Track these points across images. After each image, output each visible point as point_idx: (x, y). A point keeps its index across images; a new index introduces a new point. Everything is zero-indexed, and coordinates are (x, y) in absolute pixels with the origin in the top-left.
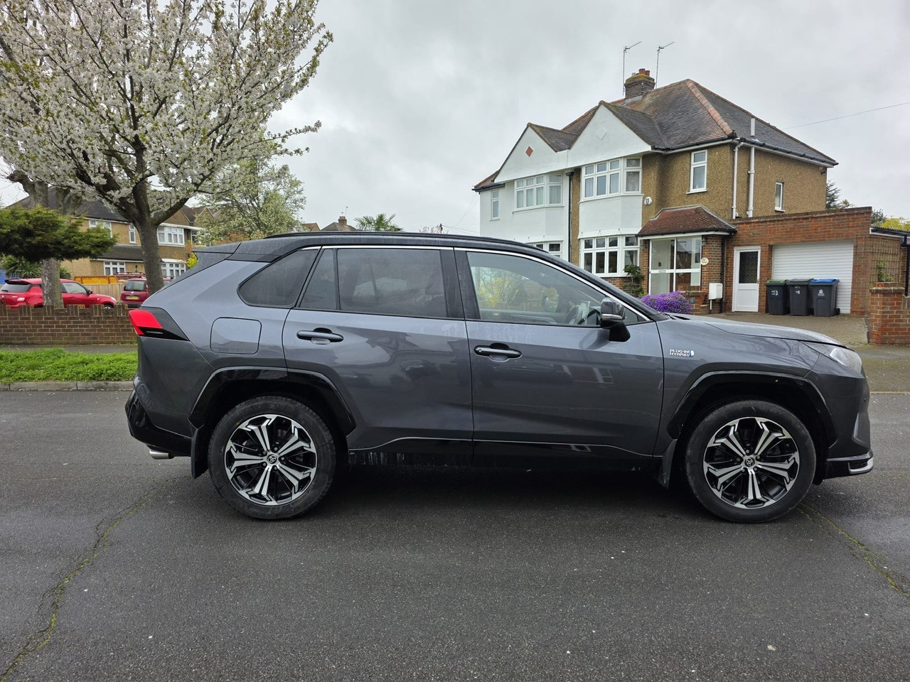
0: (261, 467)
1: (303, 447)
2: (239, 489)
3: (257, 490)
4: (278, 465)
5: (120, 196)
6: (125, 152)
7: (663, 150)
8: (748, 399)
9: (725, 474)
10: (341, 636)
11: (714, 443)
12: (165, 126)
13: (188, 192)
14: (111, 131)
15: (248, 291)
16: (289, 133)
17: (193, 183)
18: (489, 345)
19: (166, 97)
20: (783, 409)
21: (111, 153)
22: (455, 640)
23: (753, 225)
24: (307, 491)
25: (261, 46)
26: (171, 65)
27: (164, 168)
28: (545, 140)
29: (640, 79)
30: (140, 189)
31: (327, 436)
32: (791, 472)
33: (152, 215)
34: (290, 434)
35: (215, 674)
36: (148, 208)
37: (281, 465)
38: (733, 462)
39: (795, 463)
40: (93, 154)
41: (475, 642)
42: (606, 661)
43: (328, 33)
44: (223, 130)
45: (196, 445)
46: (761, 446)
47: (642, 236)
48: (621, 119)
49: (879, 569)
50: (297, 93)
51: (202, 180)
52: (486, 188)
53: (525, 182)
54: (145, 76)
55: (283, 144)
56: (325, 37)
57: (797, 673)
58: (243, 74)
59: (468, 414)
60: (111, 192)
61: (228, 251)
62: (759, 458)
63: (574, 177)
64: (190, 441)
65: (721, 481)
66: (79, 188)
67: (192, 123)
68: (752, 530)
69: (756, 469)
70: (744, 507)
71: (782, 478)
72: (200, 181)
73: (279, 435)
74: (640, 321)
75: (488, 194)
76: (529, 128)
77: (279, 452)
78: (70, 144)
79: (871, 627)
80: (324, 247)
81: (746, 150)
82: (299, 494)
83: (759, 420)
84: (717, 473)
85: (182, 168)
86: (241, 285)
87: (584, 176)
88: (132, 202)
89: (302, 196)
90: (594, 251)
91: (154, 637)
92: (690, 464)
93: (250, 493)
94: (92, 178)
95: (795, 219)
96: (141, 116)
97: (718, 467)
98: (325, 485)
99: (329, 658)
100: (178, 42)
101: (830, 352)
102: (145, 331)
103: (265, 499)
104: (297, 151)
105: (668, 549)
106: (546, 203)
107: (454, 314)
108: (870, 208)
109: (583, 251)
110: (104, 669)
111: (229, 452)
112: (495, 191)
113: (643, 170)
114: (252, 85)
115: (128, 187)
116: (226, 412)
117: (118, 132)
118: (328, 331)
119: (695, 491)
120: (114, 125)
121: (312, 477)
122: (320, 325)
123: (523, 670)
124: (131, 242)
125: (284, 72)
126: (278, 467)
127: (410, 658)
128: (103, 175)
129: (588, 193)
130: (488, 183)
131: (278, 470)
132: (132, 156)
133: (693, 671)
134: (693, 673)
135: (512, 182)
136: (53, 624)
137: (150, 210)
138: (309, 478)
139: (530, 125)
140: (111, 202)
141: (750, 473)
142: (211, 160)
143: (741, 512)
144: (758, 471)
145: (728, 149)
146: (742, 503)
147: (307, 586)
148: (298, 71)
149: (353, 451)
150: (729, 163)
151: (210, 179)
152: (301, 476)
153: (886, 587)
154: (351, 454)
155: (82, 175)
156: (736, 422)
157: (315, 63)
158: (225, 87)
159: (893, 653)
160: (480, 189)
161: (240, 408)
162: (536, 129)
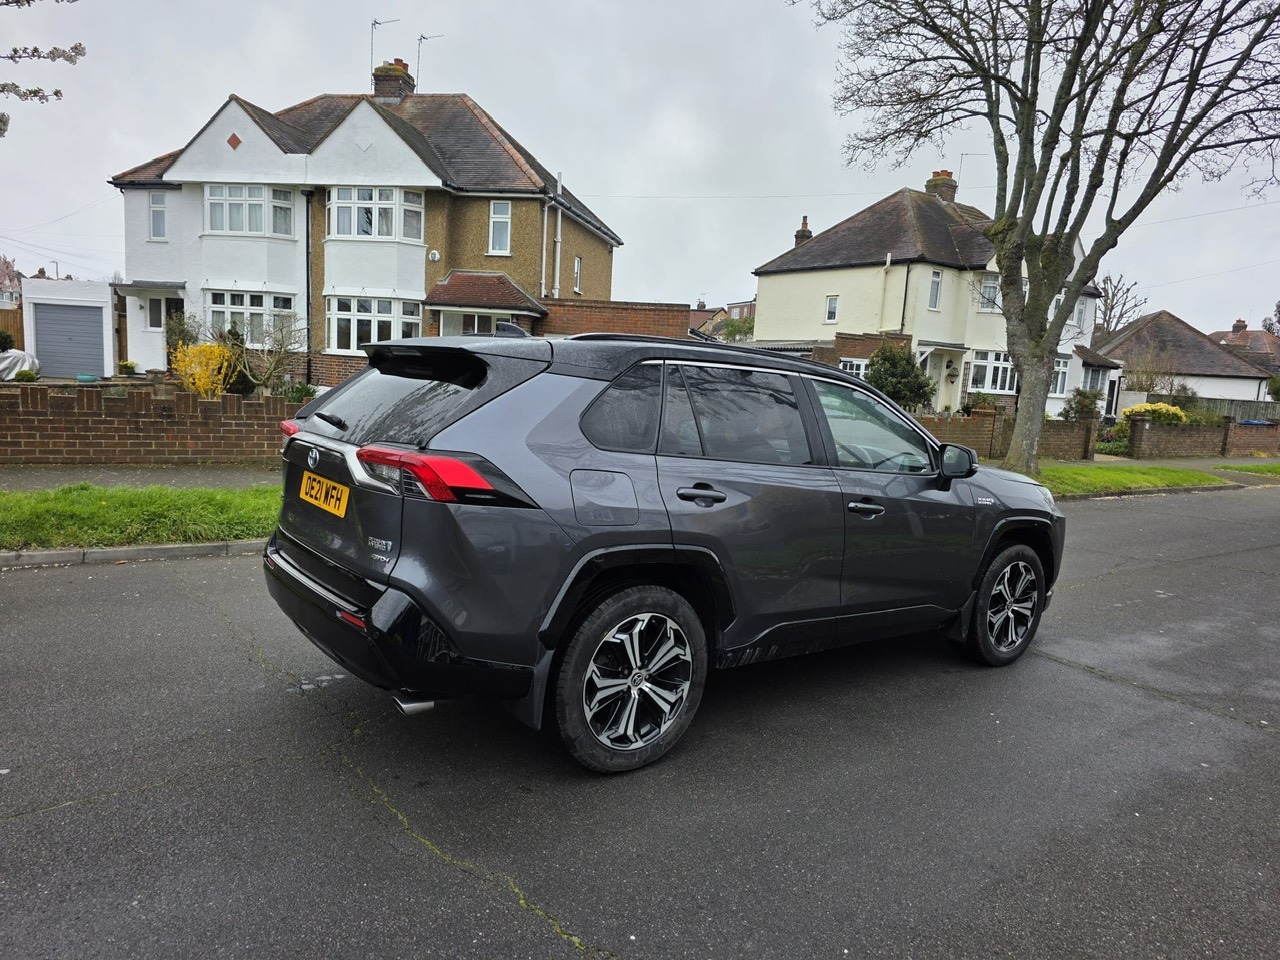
1: (678, 655)
2: (598, 735)
4: (646, 686)
7: (454, 188)
9: (998, 621)
11: (996, 590)
15: (594, 427)
20: (1034, 551)
23: (567, 308)
28: (264, 130)
29: (397, 73)
34: (663, 639)
37: (650, 686)
45: (548, 677)
46: (1019, 589)
47: (431, 305)
52: (140, 184)
53: (246, 191)
61: (540, 357)
63: (315, 199)
69: (1014, 612)
70: (1005, 649)
71: (1026, 617)
75: (142, 198)
76: (233, 103)
80: (666, 362)
81: (553, 210)
82: (669, 723)
84: (994, 620)
86: (583, 415)
87: (334, 203)
90: (354, 316)
92: (980, 614)
93: (611, 737)
103: (630, 741)
106: (266, 230)
107: (818, 462)
108: (689, 306)
109: (334, 315)
111: (591, 680)
112: (159, 193)
113: (426, 211)
118: (708, 487)
121: (685, 695)
122: (699, 478)
126: (647, 690)
129: (341, 230)
130: (148, 176)
135: (199, 186)
138: (681, 699)
139: (233, 98)
141: (1011, 617)
145: (537, 206)
149: (730, 652)
150: (538, 225)
152: (672, 697)
156: (1009, 568)
160: (125, 183)
161: (607, 608)
162: (246, 107)
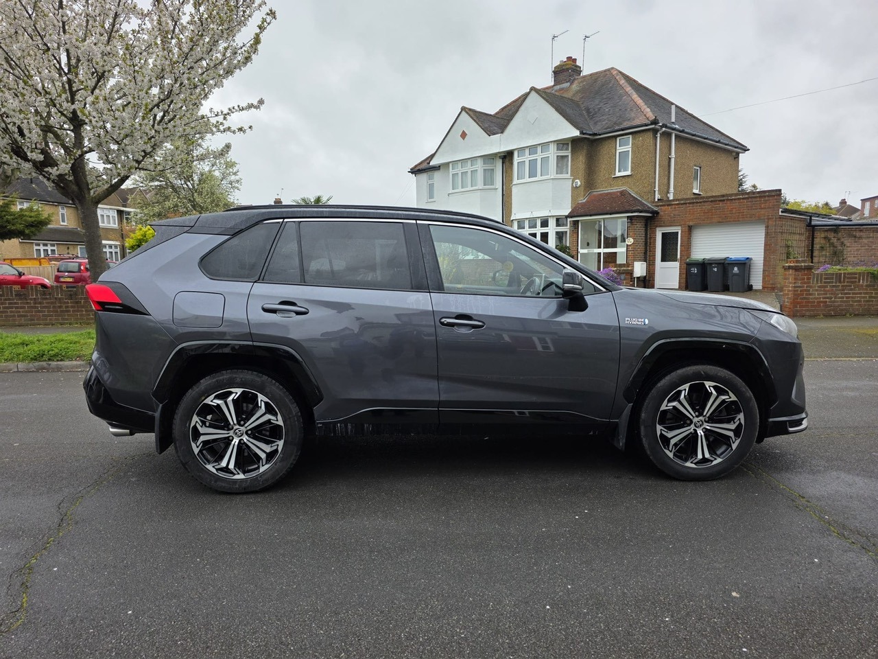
0: (228, 441)
1: (270, 420)
2: (206, 464)
3: (224, 464)
4: (245, 438)
5: (58, 173)
6: (61, 128)
7: (590, 135)
8: (697, 364)
9: (676, 436)
10: (325, 602)
11: (667, 406)
12: (106, 100)
13: (129, 169)
14: (48, 106)
15: (209, 264)
16: (231, 110)
17: (133, 160)
18: (454, 316)
19: (105, 72)
20: (729, 373)
21: (47, 129)
22: (437, 600)
23: (673, 207)
24: (275, 463)
25: (204, 21)
26: (109, 39)
27: (104, 144)
28: (478, 124)
29: (568, 67)
30: (78, 166)
31: (295, 409)
32: (737, 432)
33: (92, 192)
34: (257, 407)
35: (202, 645)
36: (88, 185)
37: (247, 438)
38: (684, 424)
39: (740, 424)
40: (30, 129)
41: (457, 601)
42: (585, 614)
43: (271, 11)
44: (164, 106)
45: (160, 421)
46: (709, 408)
47: (571, 217)
48: (551, 104)
49: (821, 519)
50: (240, 69)
51: (144, 157)
52: (422, 170)
53: (460, 164)
54: (83, 49)
55: (224, 122)
56: (268, 14)
57: (762, 617)
58: (186, 50)
59: (433, 384)
60: (49, 169)
61: (187, 224)
62: (707, 419)
63: (507, 160)
64: (153, 418)
65: (673, 442)
66: (15, 164)
67: (134, 98)
68: (701, 488)
69: (704, 430)
70: (693, 466)
71: (728, 438)
72: (141, 158)
73: (245, 409)
74: (597, 291)
75: (424, 177)
76: (463, 112)
77: (246, 425)
78: (4, 118)
79: (821, 571)
80: (286, 220)
81: (667, 135)
82: (267, 466)
83: (708, 384)
84: (669, 435)
85: (123, 145)
86: (202, 259)
87: (516, 159)
88: (71, 178)
89: (237, 178)
91: (133, 612)
92: (645, 427)
93: (216, 467)
94: (29, 154)
95: (712, 201)
96: (78, 90)
97: (671, 429)
98: (293, 457)
99: (315, 624)
100: (116, 16)
101: (771, 319)
102: (103, 306)
103: (232, 473)
104: (240, 129)
105: (627, 508)
106: (480, 185)
107: (418, 287)
108: (780, 190)
110: (85, 646)
111: (195, 427)
112: (430, 173)
113: (572, 154)
114: (195, 61)
115: (67, 164)
116: (190, 387)
117: (55, 106)
118: (293, 304)
119: (648, 452)
120: (51, 99)
121: (280, 449)
122: (286, 298)
123: (507, 626)
124: (62, 223)
125: (226, 49)
126: (245, 440)
127: (396, 620)
128: (40, 151)
129: (520, 177)
130: (424, 166)
131: (245, 443)
132: (69, 132)
133: (667, 619)
134: (667, 621)
135: (447, 165)
136: (25, 605)
137: (90, 187)
138: (276, 451)
139: (463, 109)
140: (49, 179)
141: (699, 434)
142: (153, 137)
143: (691, 471)
144: (706, 431)
145: (650, 134)
146: (692, 463)
147: (284, 555)
148: (241, 48)
149: (320, 423)
150: (652, 148)
151: (151, 156)
152: (268, 449)
153: (830, 535)
154: (319, 425)
155: (18, 151)
156: (687, 386)
157: (257, 40)
158: (168, 62)
159: (845, 594)
160: (416, 171)
161: (205, 382)
162: (470, 113)
